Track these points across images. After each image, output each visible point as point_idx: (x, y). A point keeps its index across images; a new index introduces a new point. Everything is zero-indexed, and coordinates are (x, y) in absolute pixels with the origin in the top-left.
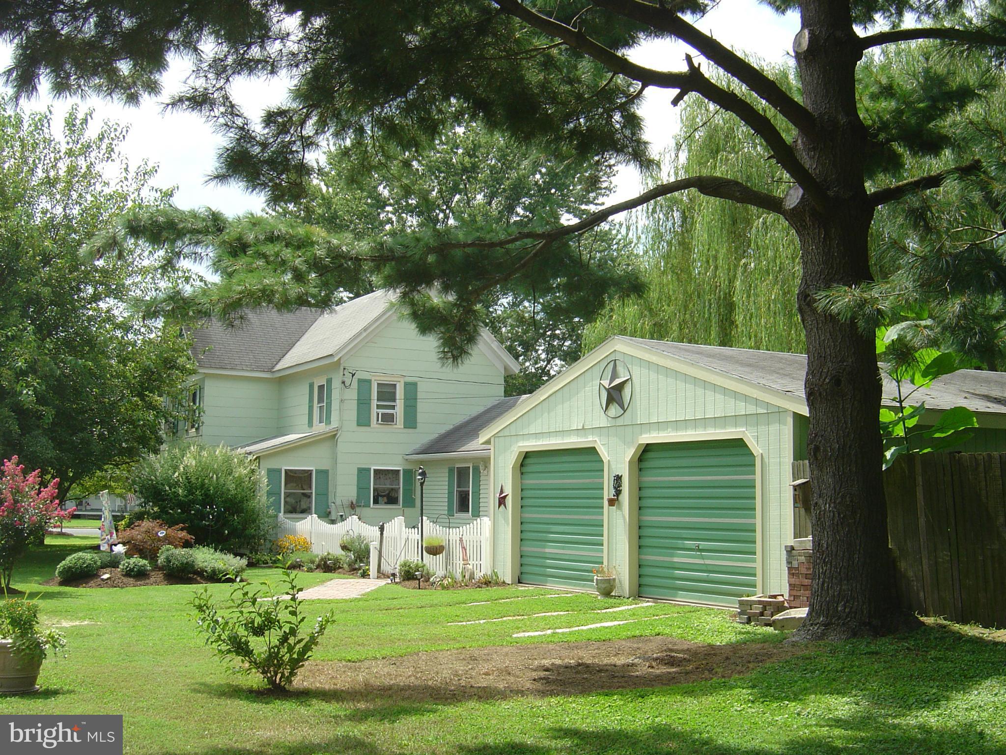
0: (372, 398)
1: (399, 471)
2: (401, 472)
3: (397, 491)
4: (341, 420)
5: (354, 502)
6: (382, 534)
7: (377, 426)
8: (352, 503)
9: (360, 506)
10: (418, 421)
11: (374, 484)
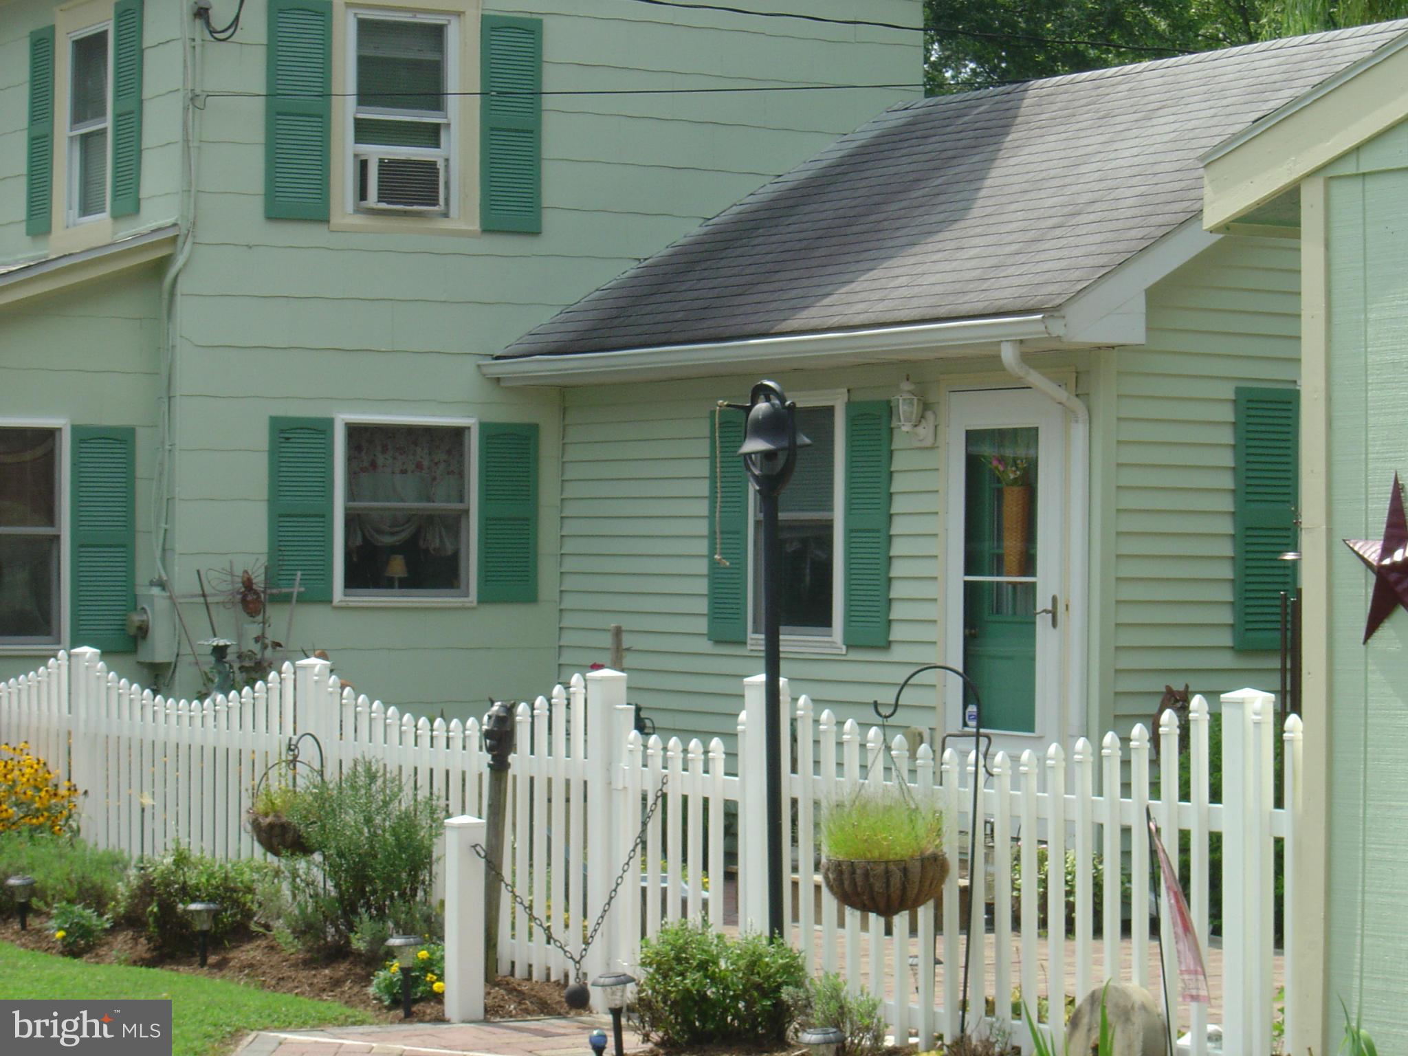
0: (336, 89)
1: (457, 435)
2: (474, 444)
3: (454, 523)
4: (191, 191)
5: (259, 581)
6: (499, 767)
7: (361, 220)
8: (248, 584)
9: (285, 599)
10: (547, 200)
11: (351, 494)
